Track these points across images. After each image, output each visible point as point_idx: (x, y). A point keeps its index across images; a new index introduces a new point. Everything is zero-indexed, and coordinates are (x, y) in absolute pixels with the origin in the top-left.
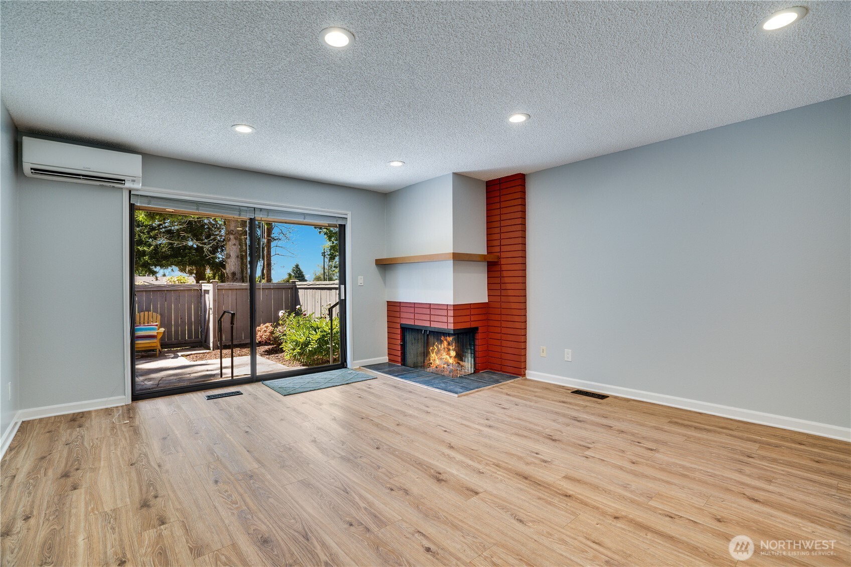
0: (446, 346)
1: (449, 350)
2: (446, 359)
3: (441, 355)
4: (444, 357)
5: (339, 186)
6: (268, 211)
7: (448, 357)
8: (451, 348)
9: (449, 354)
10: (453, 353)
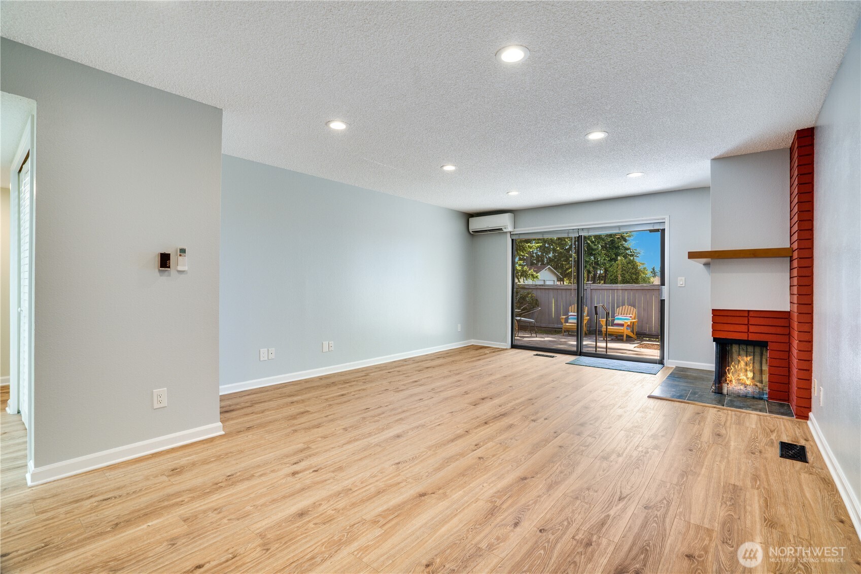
0: (742, 366)
1: (746, 370)
2: (743, 380)
3: (738, 376)
4: (741, 378)
5: (655, 193)
6: (588, 229)
7: (745, 378)
8: (748, 369)
9: (746, 376)
10: (750, 375)
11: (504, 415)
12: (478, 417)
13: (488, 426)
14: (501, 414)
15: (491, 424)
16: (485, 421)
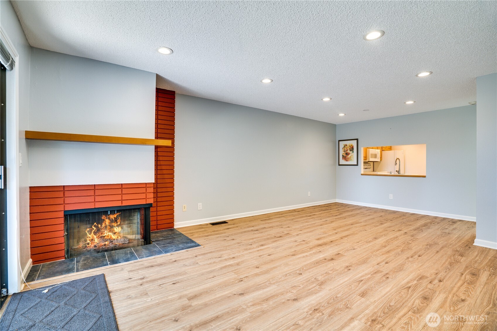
0: (107, 224)
1: (112, 227)
2: (108, 236)
4: (105, 235)
7: (111, 233)
11: (320, 245)
12: (336, 245)
13: (331, 240)
14: (321, 246)
15: (329, 241)
16: (332, 242)
